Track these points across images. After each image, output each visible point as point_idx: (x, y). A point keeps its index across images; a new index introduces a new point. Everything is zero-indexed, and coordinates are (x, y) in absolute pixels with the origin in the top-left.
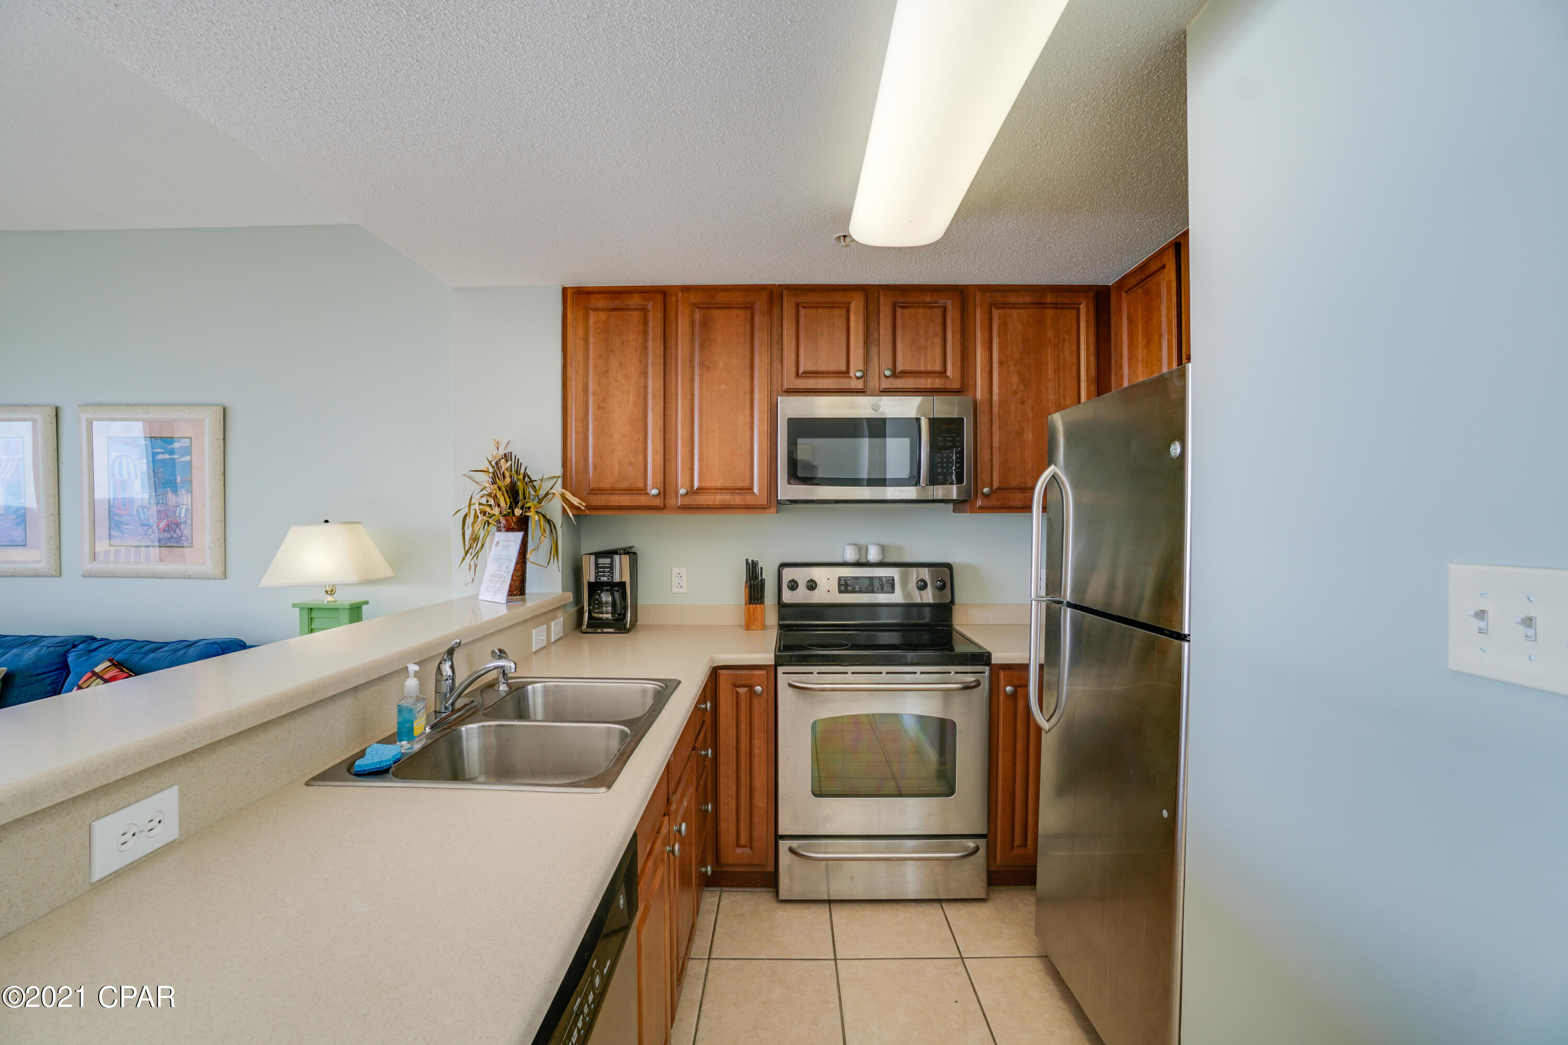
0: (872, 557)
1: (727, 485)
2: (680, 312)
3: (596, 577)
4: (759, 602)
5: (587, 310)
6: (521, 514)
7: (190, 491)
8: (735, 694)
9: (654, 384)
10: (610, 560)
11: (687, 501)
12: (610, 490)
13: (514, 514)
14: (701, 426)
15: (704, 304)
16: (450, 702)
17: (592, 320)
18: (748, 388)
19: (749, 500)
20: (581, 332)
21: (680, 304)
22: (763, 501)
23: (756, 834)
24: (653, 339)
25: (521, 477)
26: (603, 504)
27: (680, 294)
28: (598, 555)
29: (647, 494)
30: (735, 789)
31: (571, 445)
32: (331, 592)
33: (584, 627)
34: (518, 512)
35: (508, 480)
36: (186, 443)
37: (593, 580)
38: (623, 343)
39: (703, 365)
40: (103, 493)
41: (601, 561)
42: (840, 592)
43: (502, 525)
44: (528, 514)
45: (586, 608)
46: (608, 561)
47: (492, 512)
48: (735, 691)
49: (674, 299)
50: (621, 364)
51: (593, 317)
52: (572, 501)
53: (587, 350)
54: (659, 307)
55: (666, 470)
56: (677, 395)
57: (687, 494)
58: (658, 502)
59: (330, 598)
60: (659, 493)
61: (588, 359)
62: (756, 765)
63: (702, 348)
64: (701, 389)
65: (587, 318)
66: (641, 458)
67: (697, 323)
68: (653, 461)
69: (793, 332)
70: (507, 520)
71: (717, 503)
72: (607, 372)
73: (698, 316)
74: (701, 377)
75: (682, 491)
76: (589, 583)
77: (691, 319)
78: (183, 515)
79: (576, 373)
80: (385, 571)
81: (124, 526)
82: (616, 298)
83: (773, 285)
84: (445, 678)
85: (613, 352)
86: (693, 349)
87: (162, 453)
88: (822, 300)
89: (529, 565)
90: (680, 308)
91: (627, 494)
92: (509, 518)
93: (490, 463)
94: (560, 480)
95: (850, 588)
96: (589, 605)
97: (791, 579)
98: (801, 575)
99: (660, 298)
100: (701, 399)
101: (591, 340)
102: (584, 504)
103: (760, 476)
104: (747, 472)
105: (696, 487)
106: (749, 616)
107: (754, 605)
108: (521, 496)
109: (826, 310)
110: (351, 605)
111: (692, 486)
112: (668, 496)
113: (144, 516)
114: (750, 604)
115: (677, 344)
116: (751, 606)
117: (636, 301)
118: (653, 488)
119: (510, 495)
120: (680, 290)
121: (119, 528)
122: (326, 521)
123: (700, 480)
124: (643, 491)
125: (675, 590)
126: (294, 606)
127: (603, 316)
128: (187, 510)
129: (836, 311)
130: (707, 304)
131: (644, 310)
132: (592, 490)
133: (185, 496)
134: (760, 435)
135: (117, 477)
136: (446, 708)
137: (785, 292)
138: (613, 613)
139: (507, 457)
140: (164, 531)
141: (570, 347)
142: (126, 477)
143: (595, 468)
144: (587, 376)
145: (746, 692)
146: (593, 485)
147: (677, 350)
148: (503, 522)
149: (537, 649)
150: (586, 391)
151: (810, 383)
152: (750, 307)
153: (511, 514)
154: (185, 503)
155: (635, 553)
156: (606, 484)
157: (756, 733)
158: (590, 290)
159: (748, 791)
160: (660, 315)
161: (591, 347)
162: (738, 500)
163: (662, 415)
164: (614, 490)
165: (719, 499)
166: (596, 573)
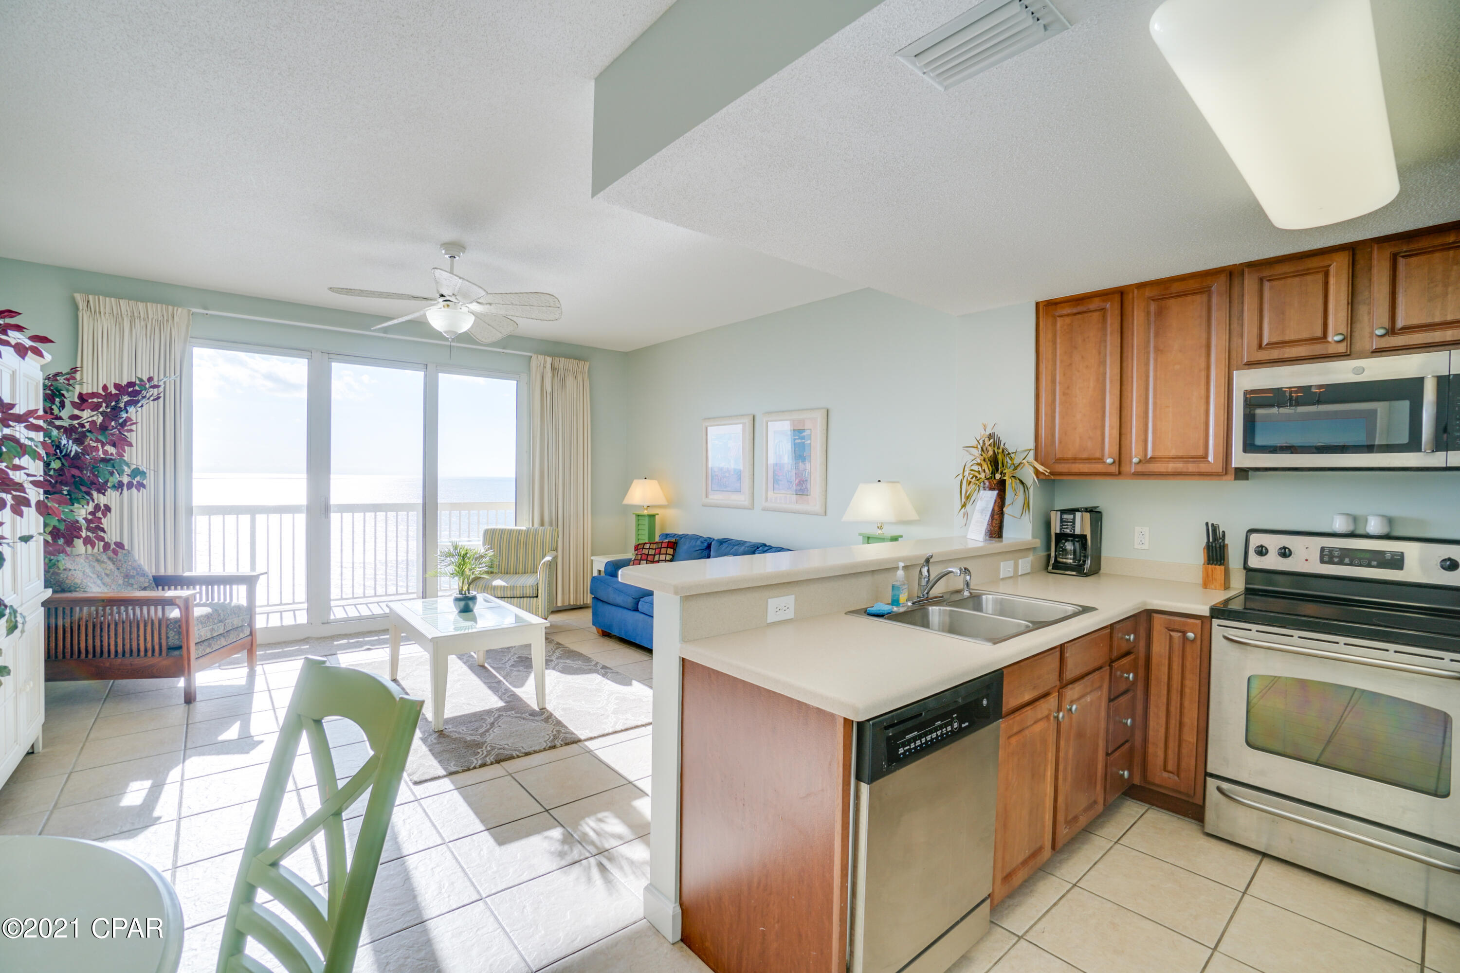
0: (1372, 528)
1: (1180, 454)
2: (1135, 307)
3: (1061, 529)
4: (1219, 563)
5: (1054, 317)
6: (1000, 478)
7: (810, 462)
8: (1168, 637)
9: (1111, 371)
10: (1072, 516)
11: (1140, 468)
12: (1072, 459)
13: (995, 478)
14: (1155, 403)
15: (1159, 296)
16: (926, 592)
17: (1059, 325)
18: (1203, 365)
19: (1203, 467)
20: (1050, 336)
21: (1135, 299)
22: (1219, 468)
23: (1184, 765)
24: (1111, 334)
25: (1001, 450)
26: (1067, 471)
27: (1136, 291)
28: (1063, 512)
29: (1104, 462)
30: (1164, 719)
31: (1042, 424)
32: (880, 528)
33: (1050, 568)
34: (998, 476)
35: (991, 453)
37: (1058, 531)
38: (1084, 340)
39: (1157, 350)
40: (771, 460)
41: (1065, 516)
42: (1322, 561)
43: (986, 486)
44: (1004, 478)
45: (1053, 554)
46: (1071, 517)
47: (980, 476)
48: (1168, 635)
49: (1131, 296)
50: (1083, 357)
51: (1059, 322)
52: (1039, 469)
53: (1055, 349)
54: (1117, 306)
55: (1123, 442)
56: (1132, 377)
57: (1140, 461)
58: (1114, 469)
59: (880, 532)
60: (1114, 462)
61: (1056, 355)
62: (1186, 703)
63: (1157, 334)
64: (1155, 370)
65: (1054, 324)
66: (1099, 432)
67: (1152, 314)
68: (1110, 435)
69: (1255, 306)
70: (990, 483)
71: (1170, 471)
72: (1071, 364)
73: (1153, 307)
74: (1156, 360)
75: (1135, 460)
76: (1056, 534)
77: (1146, 311)
78: (806, 476)
79: (1046, 368)
80: (914, 516)
81: (780, 482)
82: (1078, 305)
83: (1233, 265)
84: (923, 577)
85: (1076, 348)
86: (1149, 337)
87: (798, 439)
88: (1292, 270)
89: (1006, 516)
90: (1136, 304)
91: (1086, 463)
92: (991, 480)
93: (978, 442)
94: (1032, 453)
95: (1336, 560)
96: (1056, 551)
97: (1259, 545)
98: (1273, 543)
99: (1117, 298)
100: (1156, 379)
101: (1058, 341)
102: (1048, 471)
103: (1216, 445)
104: (1201, 443)
105: (1149, 456)
106: (1208, 576)
107: (1213, 566)
108: (1000, 465)
109: (1297, 280)
110: (891, 537)
111: (1146, 455)
112: (1123, 464)
113: (789, 476)
114: (1208, 564)
115: (1133, 335)
116: (1210, 566)
117: (1095, 304)
118: (1109, 457)
119: (992, 463)
120: (1136, 288)
122: (879, 481)
123: (1153, 450)
124: (1100, 460)
125: (1136, 546)
126: (860, 534)
127: (1068, 320)
128: (809, 473)
129: (1309, 278)
130: (1163, 295)
131: (1103, 310)
132: (1058, 459)
133: (808, 464)
134: (1216, 408)
135: (778, 452)
136: (923, 595)
137: (1246, 270)
138: (1074, 559)
139: (990, 436)
140: (798, 485)
141: (1041, 349)
142: (782, 452)
143: (1060, 442)
144: (1055, 369)
145: (1179, 636)
146: (1059, 456)
147: (1133, 339)
148: (987, 483)
149: (1004, 577)
150: (1054, 381)
151: (1275, 354)
152: (1207, 291)
153: (993, 478)
154: (808, 468)
155: (1100, 512)
156: (1069, 455)
157: (1188, 675)
158: (1058, 301)
159: (1178, 725)
160: (1117, 312)
161: (1058, 346)
162: (1191, 467)
163: (1119, 396)
164: (1075, 459)
165: (1171, 467)
166: (1061, 526)
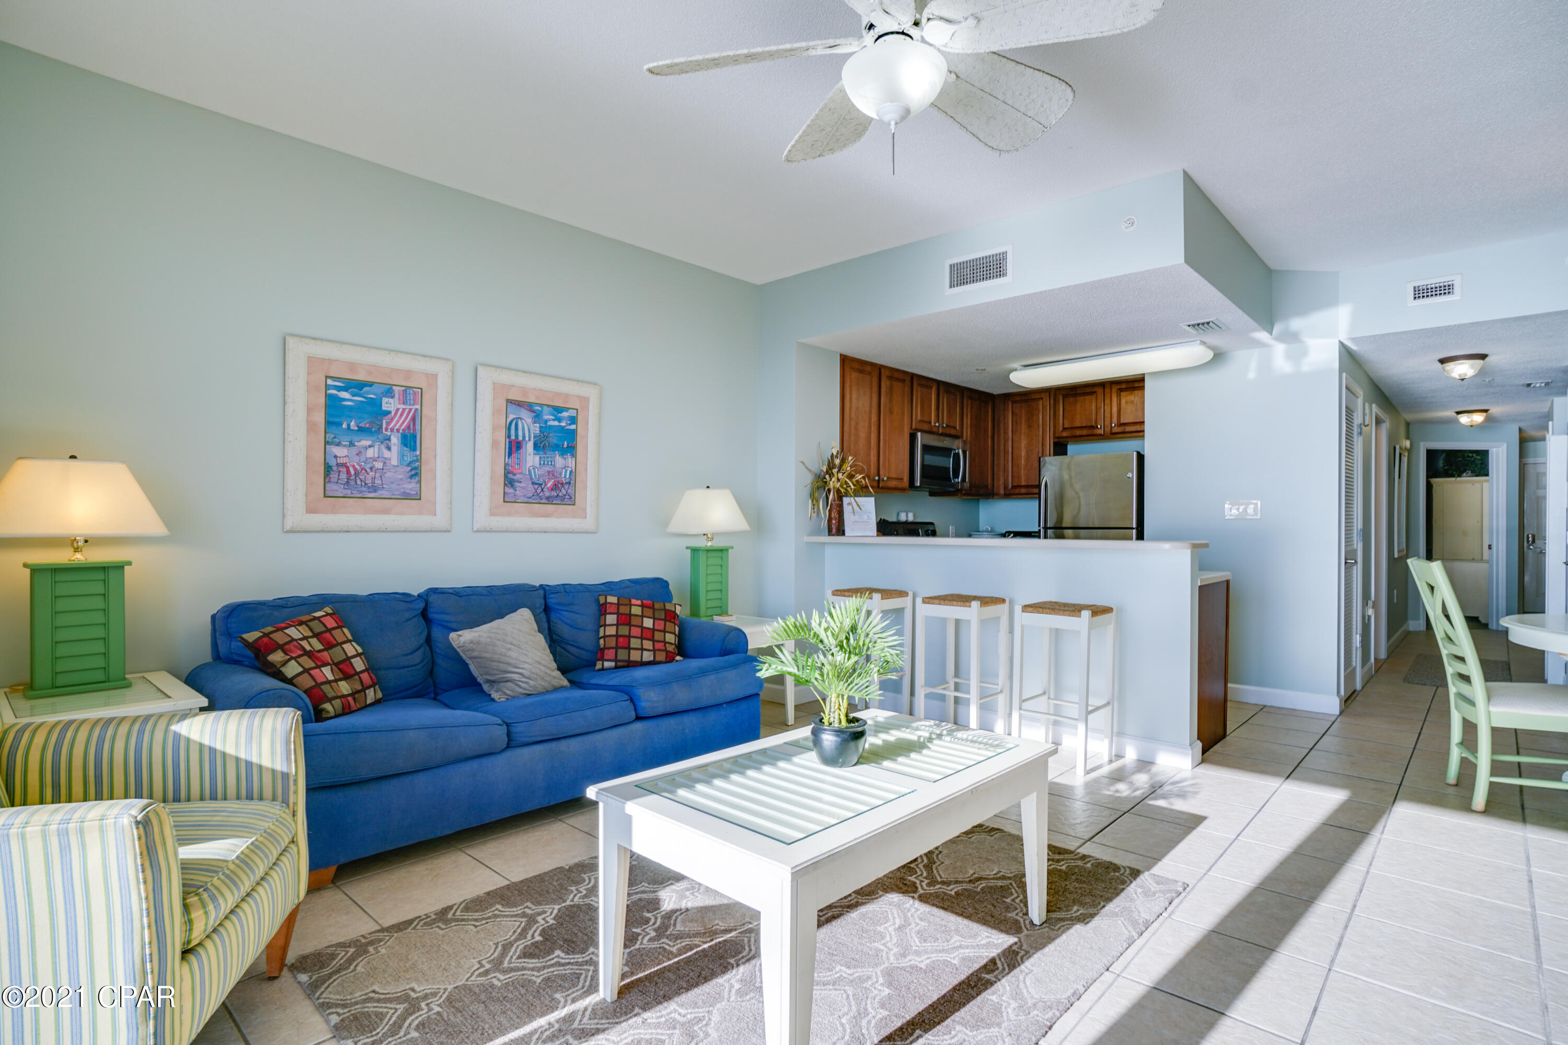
1: (896, 476)
2: (883, 380)
5: (851, 370)
7: (575, 456)
9: (874, 418)
11: (884, 484)
15: (891, 377)
19: (903, 485)
21: (883, 374)
24: (874, 393)
27: (883, 369)
32: (711, 539)
36: (572, 413)
38: (864, 393)
39: (890, 411)
49: (881, 372)
53: (851, 394)
54: (877, 375)
56: (881, 425)
59: (710, 543)
61: (852, 398)
63: (890, 401)
64: (889, 423)
65: (851, 375)
67: (888, 387)
69: (916, 398)
71: (893, 486)
73: (888, 383)
74: (889, 417)
78: (568, 476)
79: (847, 406)
80: (743, 526)
81: (517, 484)
85: (860, 397)
86: (887, 401)
87: (553, 420)
88: (925, 384)
90: (883, 377)
99: (877, 370)
101: (853, 388)
103: (906, 473)
105: (887, 477)
109: (926, 389)
112: (878, 481)
113: (535, 475)
115: (882, 397)
117: (868, 370)
121: (512, 486)
122: (708, 487)
123: (888, 473)
126: (687, 548)
128: (571, 472)
133: (570, 460)
135: (513, 437)
140: (552, 490)
142: (520, 438)
144: (851, 409)
147: (882, 400)
150: (850, 417)
152: (904, 382)
154: (570, 466)
158: (852, 359)
160: (877, 380)
161: (853, 392)
163: (877, 435)
